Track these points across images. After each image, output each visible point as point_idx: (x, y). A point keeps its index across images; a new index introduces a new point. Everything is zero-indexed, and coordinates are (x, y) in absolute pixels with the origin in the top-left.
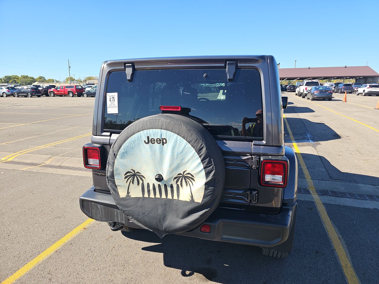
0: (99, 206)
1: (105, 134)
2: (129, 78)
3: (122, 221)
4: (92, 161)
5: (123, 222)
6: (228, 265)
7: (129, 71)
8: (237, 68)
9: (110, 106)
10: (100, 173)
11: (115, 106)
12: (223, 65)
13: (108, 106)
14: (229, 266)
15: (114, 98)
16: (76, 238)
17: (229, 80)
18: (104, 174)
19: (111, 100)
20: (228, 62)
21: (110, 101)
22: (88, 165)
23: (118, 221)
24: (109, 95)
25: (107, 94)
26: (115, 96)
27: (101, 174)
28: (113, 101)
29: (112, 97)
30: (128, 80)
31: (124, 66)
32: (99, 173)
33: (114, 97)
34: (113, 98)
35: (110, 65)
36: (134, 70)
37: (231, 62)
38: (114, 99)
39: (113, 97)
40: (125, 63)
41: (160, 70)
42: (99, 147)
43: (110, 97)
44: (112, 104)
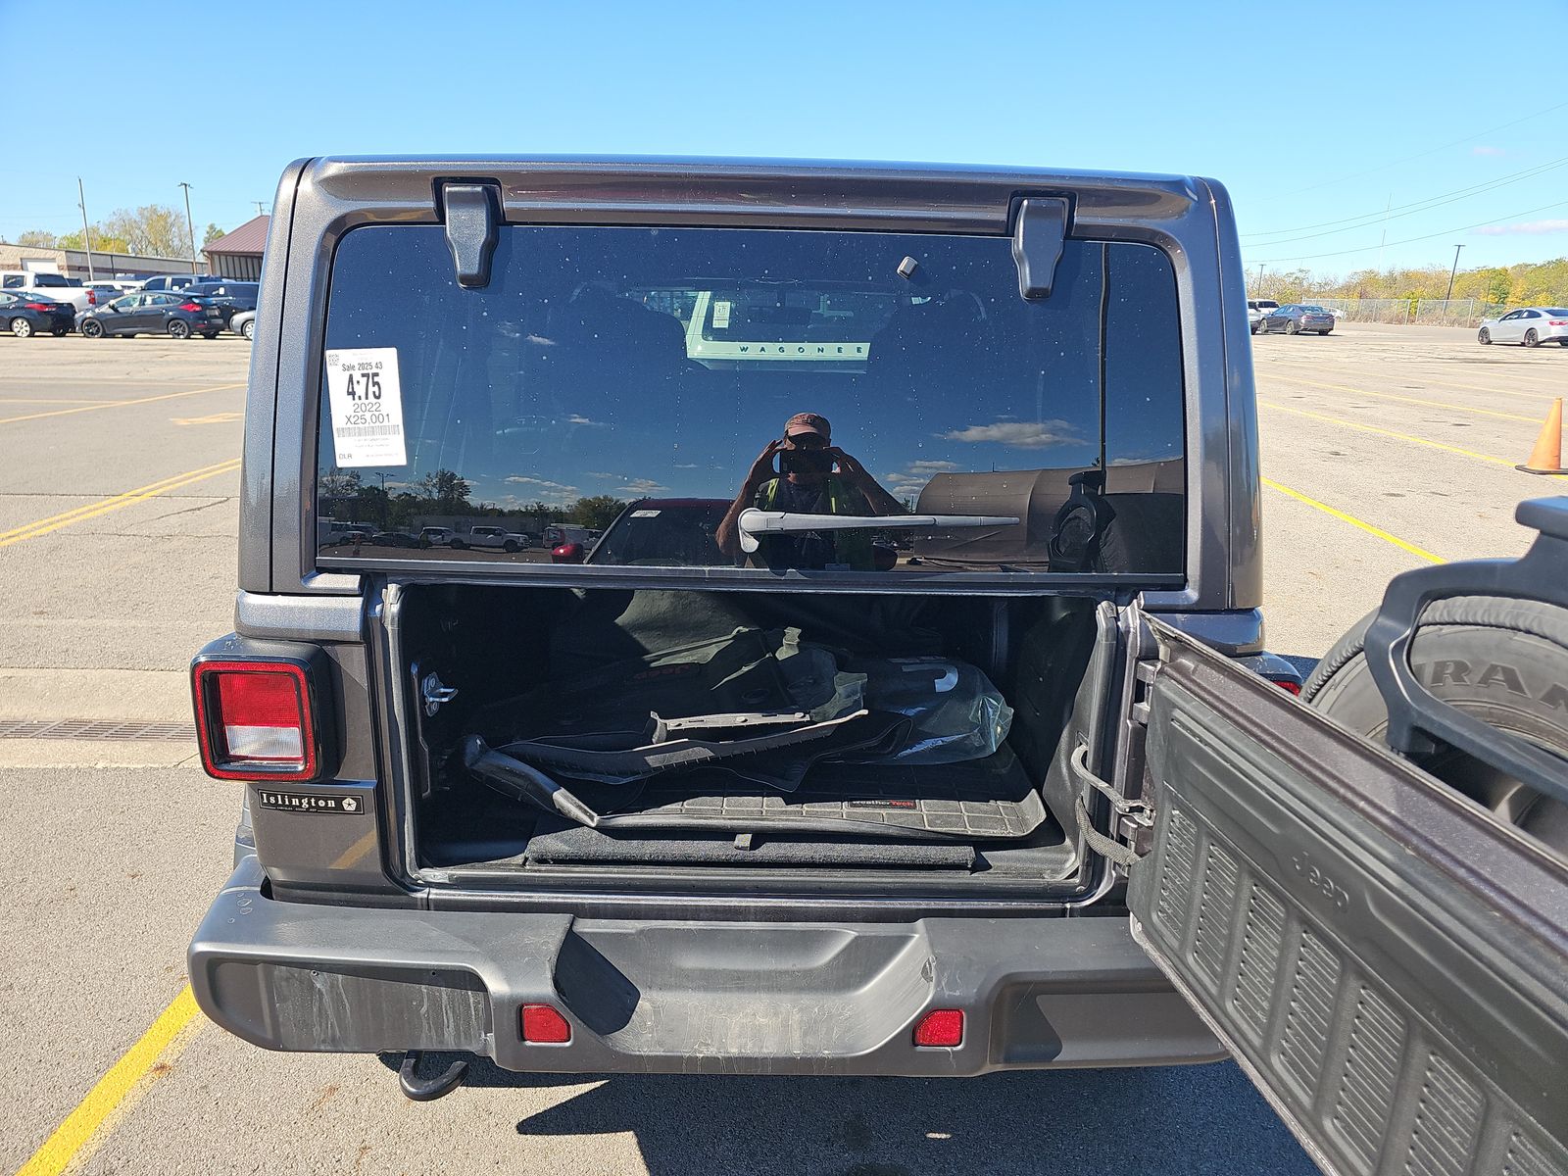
0: (320, 982)
1: (322, 581)
2: (466, 262)
3: (462, 1039)
4: (246, 740)
5: (469, 1045)
6: (944, 1136)
7: (466, 228)
8: (1073, 235)
9: (349, 425)
10: (305, 801)
11: (386, 423)
12: (1003, 217)
13: (338, 419)
14: (949, 1136)
15: (376, 379)
16: (126, 1132)
17: (1033, 293)
18: (332, 804)
19: (360, 390)
20: (1025, 202)
21: (352, 393)
22: (227, 763)
23: (441, 1042)
24: (341, 363)
25: (328, 353)
26: (379, 365)
27: (309, 803)
28: (371, 395)
29: (363, 375)
30: (464, 279)
31: (431, 195)
32: (295, 802)
33: (375, 370)
34: (372, 378)
35: (336, 185)
36: (497, 220)
37: (1043, 202)
38: (378, 384)
39: (370, 372)
40: (438, 183)
41: (654, 231)
42: (299, 662)
43: (347, 374)
44: (368, 415)
